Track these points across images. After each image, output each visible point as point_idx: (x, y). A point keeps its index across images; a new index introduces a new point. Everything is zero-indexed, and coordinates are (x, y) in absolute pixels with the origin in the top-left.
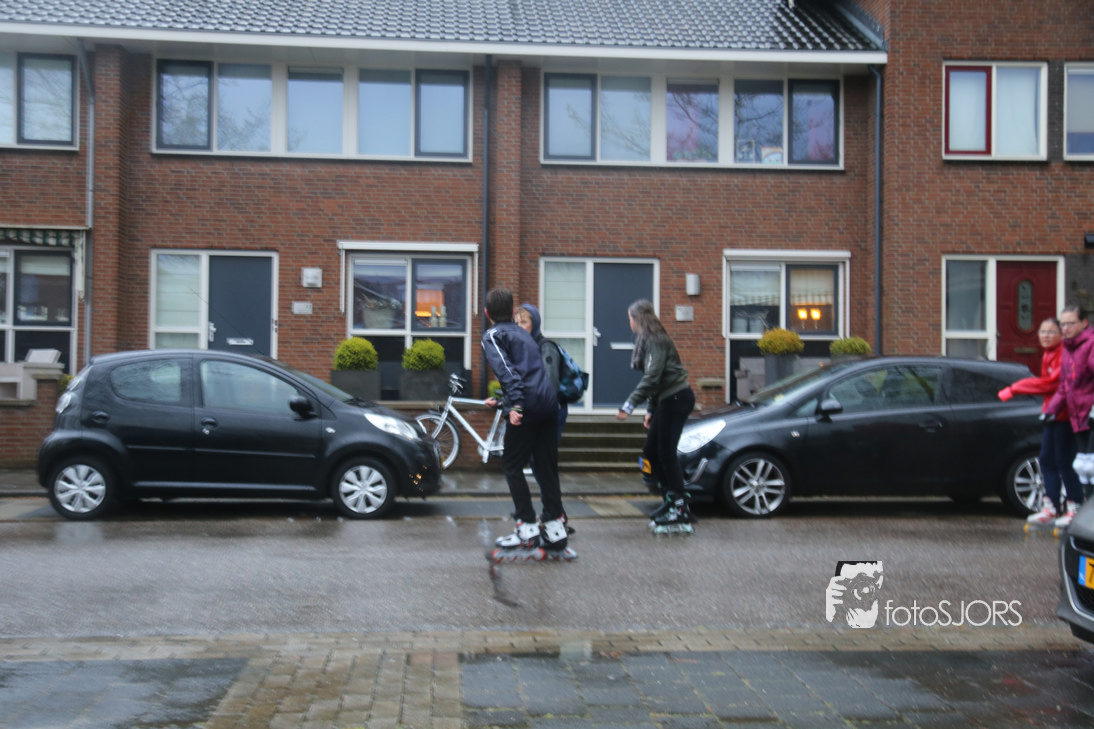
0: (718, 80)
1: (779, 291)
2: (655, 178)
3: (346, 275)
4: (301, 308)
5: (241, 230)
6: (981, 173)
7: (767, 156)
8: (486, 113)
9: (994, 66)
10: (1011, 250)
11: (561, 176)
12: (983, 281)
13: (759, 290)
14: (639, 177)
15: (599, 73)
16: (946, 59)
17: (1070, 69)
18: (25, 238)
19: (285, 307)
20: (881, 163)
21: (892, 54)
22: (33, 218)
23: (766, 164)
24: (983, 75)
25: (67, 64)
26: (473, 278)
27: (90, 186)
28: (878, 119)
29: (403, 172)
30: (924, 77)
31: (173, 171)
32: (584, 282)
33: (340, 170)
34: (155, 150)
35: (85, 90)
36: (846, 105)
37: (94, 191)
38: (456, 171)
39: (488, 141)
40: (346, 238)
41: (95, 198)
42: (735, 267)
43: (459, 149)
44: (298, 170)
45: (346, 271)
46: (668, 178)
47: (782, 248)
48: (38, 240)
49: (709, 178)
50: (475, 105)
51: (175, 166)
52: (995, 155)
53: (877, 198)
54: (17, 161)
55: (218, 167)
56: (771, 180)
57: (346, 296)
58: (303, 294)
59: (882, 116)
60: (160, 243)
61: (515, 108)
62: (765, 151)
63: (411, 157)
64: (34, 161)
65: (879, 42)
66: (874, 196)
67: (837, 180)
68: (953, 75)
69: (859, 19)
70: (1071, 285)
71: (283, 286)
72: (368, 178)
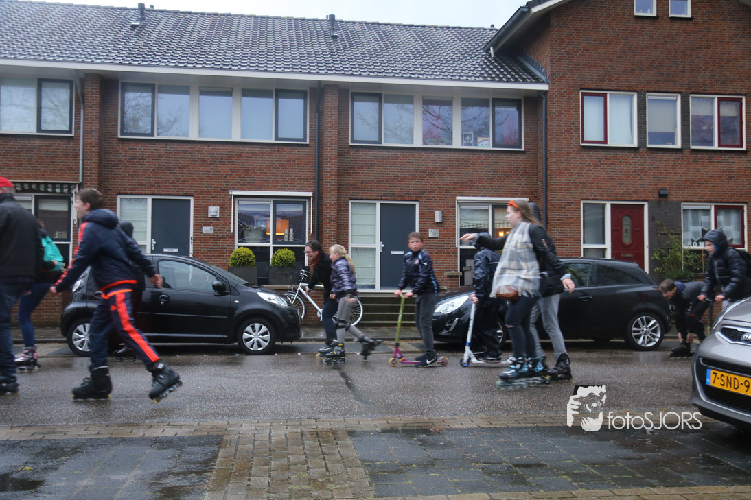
0: (452, 98)
1: (488, 220)
2: (416, 154)
3: (234, 210)
4: (207, 230)
5: (170, 183)
6: (602, 154)
7: (480, 142)
8: (317, 115)
9: (608, 93)
10: (619, 198)
11: (361, 153)
12: (604, 214)
13: (476, 220)
14: (407, 154)
15: (384, 93)
16: (582, 89)
17: (649, 96)
18: (42, 188)
19: (198, 229)
20: (546, 147)
21: (551, 85)
22: (46, 176)
23: (479, 147)
24: (602, 98)
25: (68, 85)
26: (310, 212)
27: (81, 158)
28: (544, 122)
29: (268, 149)
30: (569, 99)
31: (130, 149)
32: (375, 215)
33: (231, 148)
34: (119, 136)
35: (79, 101)
36: (525, 113)
37: (83, 160)
38: (300, 149)
39: (318, 131)
40: (234, 189)
41: (83, 165)
42: (462, 207)
43: (302, 137)
44: (205, 148)
45: (234, 208)
46: (424, 154)
47: (489, 196)
48: (50, 190)
49: (448, 154)
50: (310, 110)
51: (132, 145)
52: (609, 144)
53: (544, 167)
54: (38, 143)
55: (158, 146)
56: (483, 156)
57: (234, 223)
58: (209, 221)
59: (546, 120)
60: (122, 191)
61: (335, 113)
62: (479, 139)
63: (273, 141)
64: (47, 143)
65: (544, 78)
66: (542, 166)
67: (521, 157)
68: (585, 97)
69: (532, 65)
70: (651, 219)
71: (196, 217)
72: (246, 152)
